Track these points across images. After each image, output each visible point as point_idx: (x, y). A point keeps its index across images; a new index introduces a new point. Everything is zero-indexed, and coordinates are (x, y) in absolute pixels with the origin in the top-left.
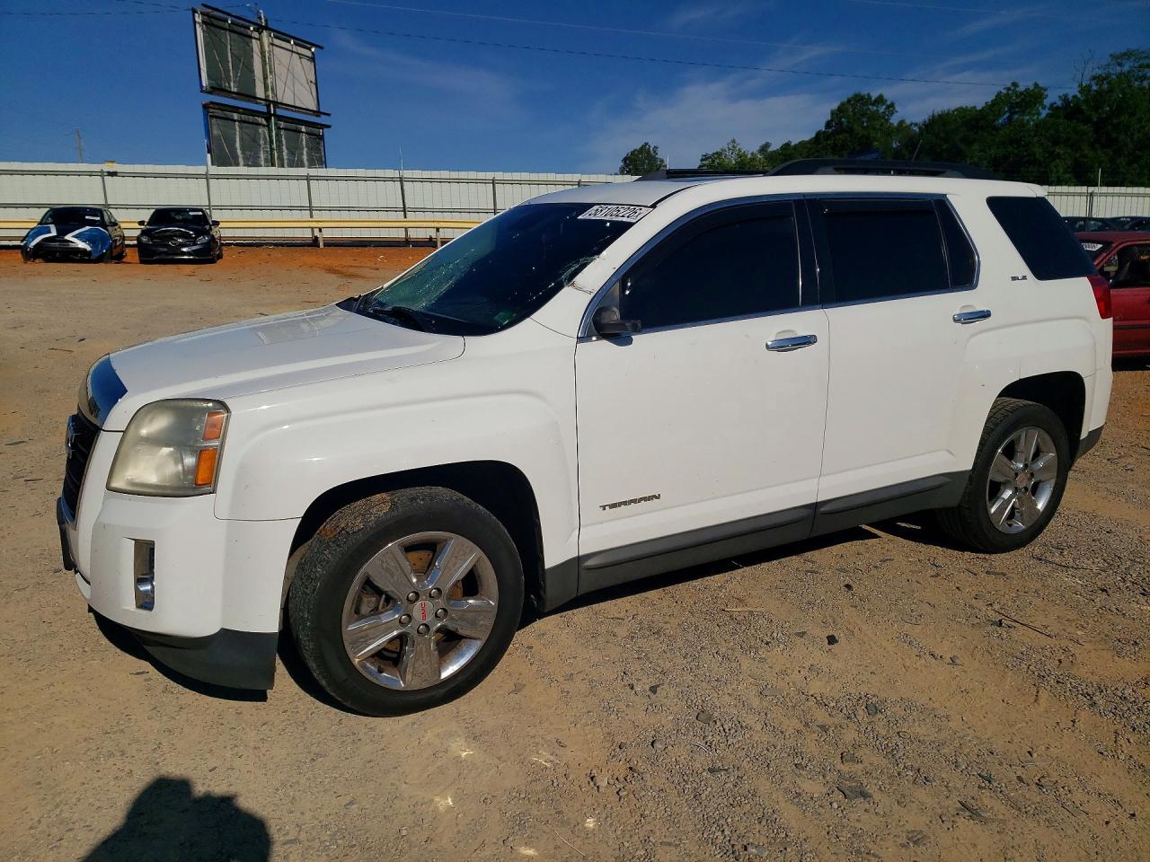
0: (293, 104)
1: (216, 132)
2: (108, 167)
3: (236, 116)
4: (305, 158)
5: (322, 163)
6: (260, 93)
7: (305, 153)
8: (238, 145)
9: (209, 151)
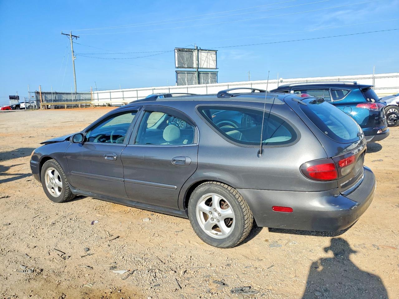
0: (206, 67)
1: (179, 77)
2: (153, 88)
3: (186, 72)
4: (209, 81)
5: (217, 82)
6: (195, 66)
7: (210, 79)
8: (186, 80)
9: (177, 82)
